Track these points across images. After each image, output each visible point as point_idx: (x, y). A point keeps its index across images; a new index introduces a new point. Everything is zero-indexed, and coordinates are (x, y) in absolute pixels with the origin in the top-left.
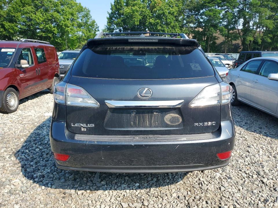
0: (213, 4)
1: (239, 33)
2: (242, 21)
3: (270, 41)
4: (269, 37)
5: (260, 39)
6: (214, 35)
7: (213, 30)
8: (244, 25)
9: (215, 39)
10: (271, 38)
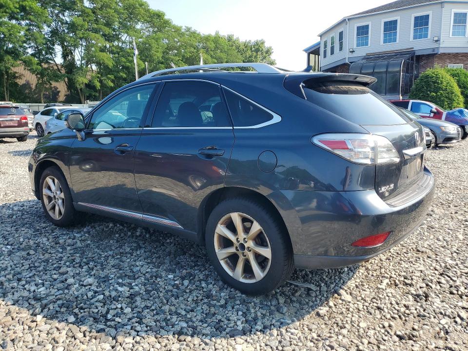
0: (4, 14)
1: (59, 70)
2: (58, 49)
3: (112, 86)
4: (109, 78)
5: (97, 82)
6: (14, 70)
7: (12, 61)
8: (65, 56)
9: (15, 77)
10: (113, 81)
